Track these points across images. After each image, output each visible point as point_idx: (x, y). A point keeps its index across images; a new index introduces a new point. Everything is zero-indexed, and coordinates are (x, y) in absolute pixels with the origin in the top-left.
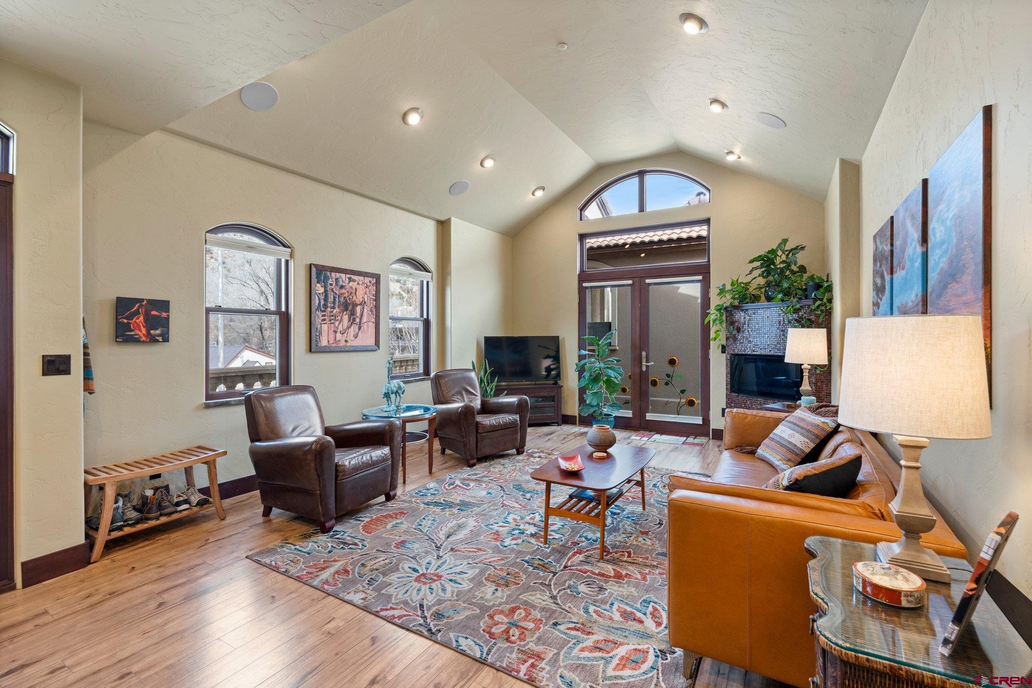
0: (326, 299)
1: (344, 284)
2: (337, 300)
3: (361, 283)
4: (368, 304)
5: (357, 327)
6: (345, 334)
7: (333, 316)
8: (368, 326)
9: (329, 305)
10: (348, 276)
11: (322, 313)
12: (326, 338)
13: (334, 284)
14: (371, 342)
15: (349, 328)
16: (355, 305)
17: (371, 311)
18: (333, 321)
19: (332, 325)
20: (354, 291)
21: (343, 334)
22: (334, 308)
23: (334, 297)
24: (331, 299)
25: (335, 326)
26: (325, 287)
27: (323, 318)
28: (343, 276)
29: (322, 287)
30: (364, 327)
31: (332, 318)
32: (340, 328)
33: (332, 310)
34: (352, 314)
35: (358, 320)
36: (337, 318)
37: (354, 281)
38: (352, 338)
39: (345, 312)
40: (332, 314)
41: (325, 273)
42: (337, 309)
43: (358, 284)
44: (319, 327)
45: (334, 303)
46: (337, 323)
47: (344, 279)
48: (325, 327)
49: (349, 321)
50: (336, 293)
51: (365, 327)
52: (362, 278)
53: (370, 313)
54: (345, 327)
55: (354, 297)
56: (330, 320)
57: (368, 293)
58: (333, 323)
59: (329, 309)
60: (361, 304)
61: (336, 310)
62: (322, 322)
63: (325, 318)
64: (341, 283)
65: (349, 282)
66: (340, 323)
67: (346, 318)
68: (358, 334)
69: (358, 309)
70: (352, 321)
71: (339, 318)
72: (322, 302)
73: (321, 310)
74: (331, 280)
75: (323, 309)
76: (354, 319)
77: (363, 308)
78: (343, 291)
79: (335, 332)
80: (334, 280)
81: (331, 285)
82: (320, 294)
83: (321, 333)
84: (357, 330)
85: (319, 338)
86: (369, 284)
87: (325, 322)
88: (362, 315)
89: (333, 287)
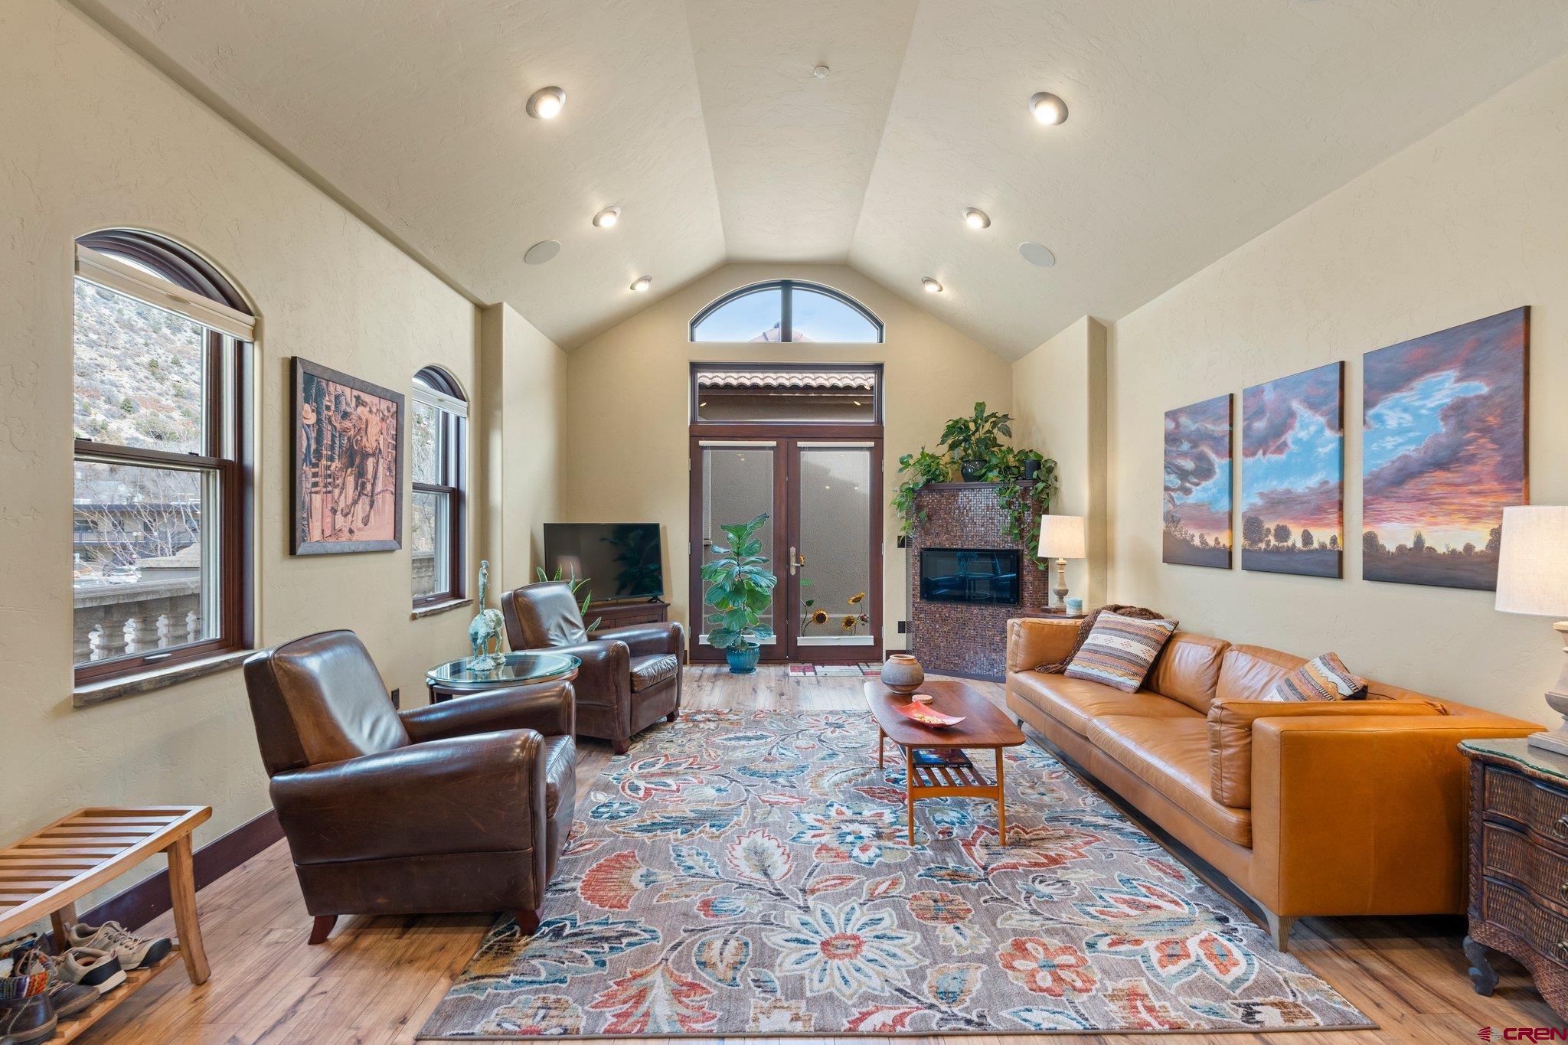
0: (319, 440)
1: (348, 410)
2: (337, 442)
3: (374, 410)
4: (385, 453)
5: (367, 500)
6: (350, 516)
7: (329, 476)
9: (325, 452)
10: (356, 393)
11: (313, 470)
12: (319, 523)
13: (333, 408)
14: (387, 534)
15: (355, 502)
16: (366, 456)
17: (389, 469)
18: (330, 489)
19: (329, 495)
20: (364, 426)
21: (346, 515)
22: (331, 459)
23: (333, 436)
24: (327, 441)
25: (333, 498)
26: (319, 413)
27: (314, 480)
28: (347, 390)
29: (313, 411)
30: (379, 500)
31: (329, 480)
32: (342, 505)
33: (329, 463)
34: (361, 474)
35: (369, 487)
36: (337, 482)
37: (364, 404)
38: (360, 525)
39: (350, 470)
40: (329, 472)
41: (318, 382)
42: (337, 461)
43: (371, 411)
44: (307, 499)
45: (332, 448)
46: (337, 491)
47: (349, 399)
48: (317, 500)
49: (356, 488)
50: (335, 428)
51: (380, 501)
52: (376, 400)
53: (388, 474)
54: (349, 502)
55: (364, 439)
56: (326, 486)
57: (384, 432)
58: (329, 492)
59: (324, 462)
60: (373, 455)
61: (336, 465)
62: (313, 490)
63: (317, 479)
64: (343, 407)
65: (357, 406)
66: (341, 493)
67: (351, 480)
68: (368, 516)
69: (370, 462)
70: (360, 487)
71: (339, 482)
72: (313, 446)
73: (310, 462)
74: (327, 398)
75: (314, 461)
76: (363, 485)
77: (377, 463)
78: (347, 424)
79: (334, 511)
80: (333, 399)
81: (328, 408)
82: (308, 426)
83: (310, 515)
84: (368, 508)
85: (308, 524)
86: (386, 413)
87: (317, 489)
88: (375, 478)
89: (331, 413)
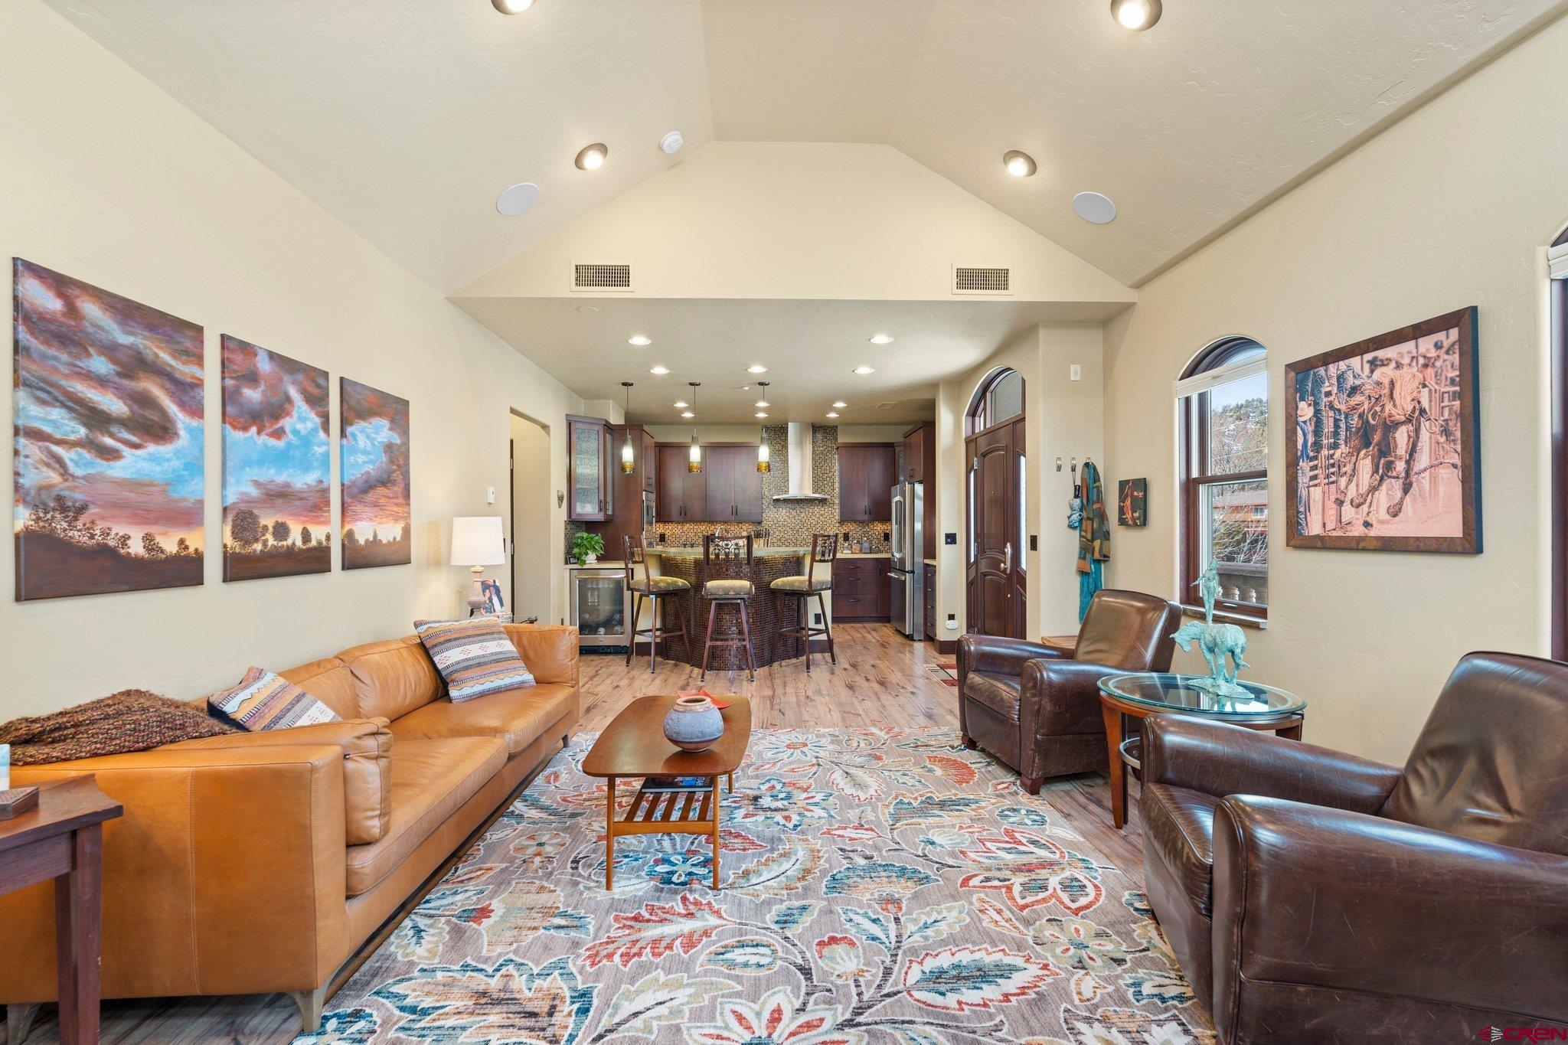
0: (1317, 432)
1: (1358, 382)
2: (1343, 425)
3: (1406, 360)
4: (1434, 413)
5: (1397, 486)
6: (1365, 507)
7: (1333, 465)
8: (1434, 480)
9: (1325, 442)
10: (1368, 356)
11: (1311, 464)
12: (1319, 516)
13: (1335, 390)
14: (1452, 526)
15: (1373, 489)
16: (1390, 427)
17: (1446, 432)
18: (1333, 478)
19: (1333, 487)
20: (1386, 391)
21: (1358, 506)
22: (1335, 446)
23: (1336, 421)
24: (1328, 427)
25: (1338, 488)
26: (1316, 404)
27: (1312, 473)
28: (1355, 362)
29: (1310, 405)
30: (1422, 483)
31: (1332, 470)
32: (1352, 492)
33: (1332, 452)
34: (1385, 450)
35: (1400, 466)
36: (1344, 470)
37: (1384, 363)
38: (1383, 515)
39: (1363, 452)
40: (1332, 461)
41: (1314, 373)
42: (1343, 446)
43: (1399, 366)
44: (1304, 493)
45: (1336, 434)
46: (1343, 481)
47: (1358, 370)
48: (1316, 493)
49: (1376, 471)
50: (1339, 411)
51: (1426, 483)
52: (1410, 345)
53: (1442, 439)
54: (1363, 489)
55: (1389, 407)
56: (1328, 477)
57: (1431, 382)
58: (1333, 482)
59: (1325, 452)
60: (1409, 420)
61: (1343, 449)
62: (1312, 483)
63: (1316, 472)
64: (1351, 381)
65: (1372, 372)
66: (1350, 481)
67: (1365, 465)
68: (1401, 503)
69: (1402, 436)
70: (1383, 470)
71: (1348, 468)
72: (1311, 439)
73: (1308, 457)
74: (1327, 384)
75: (1312, 454)
76: (1389, 466)
77: (1417, 431)
78: (1358, 398)
79: (1340, 503)
80: (1334, 381)
81: (1329, 394)
82: (1305, 422)
83: (1308, 508)
84: (1399, 494)
85: (1306, 518)
86: (1433, 353)
87: (1316, 482)
88: (1413, 451)
89: (1331, 398)
